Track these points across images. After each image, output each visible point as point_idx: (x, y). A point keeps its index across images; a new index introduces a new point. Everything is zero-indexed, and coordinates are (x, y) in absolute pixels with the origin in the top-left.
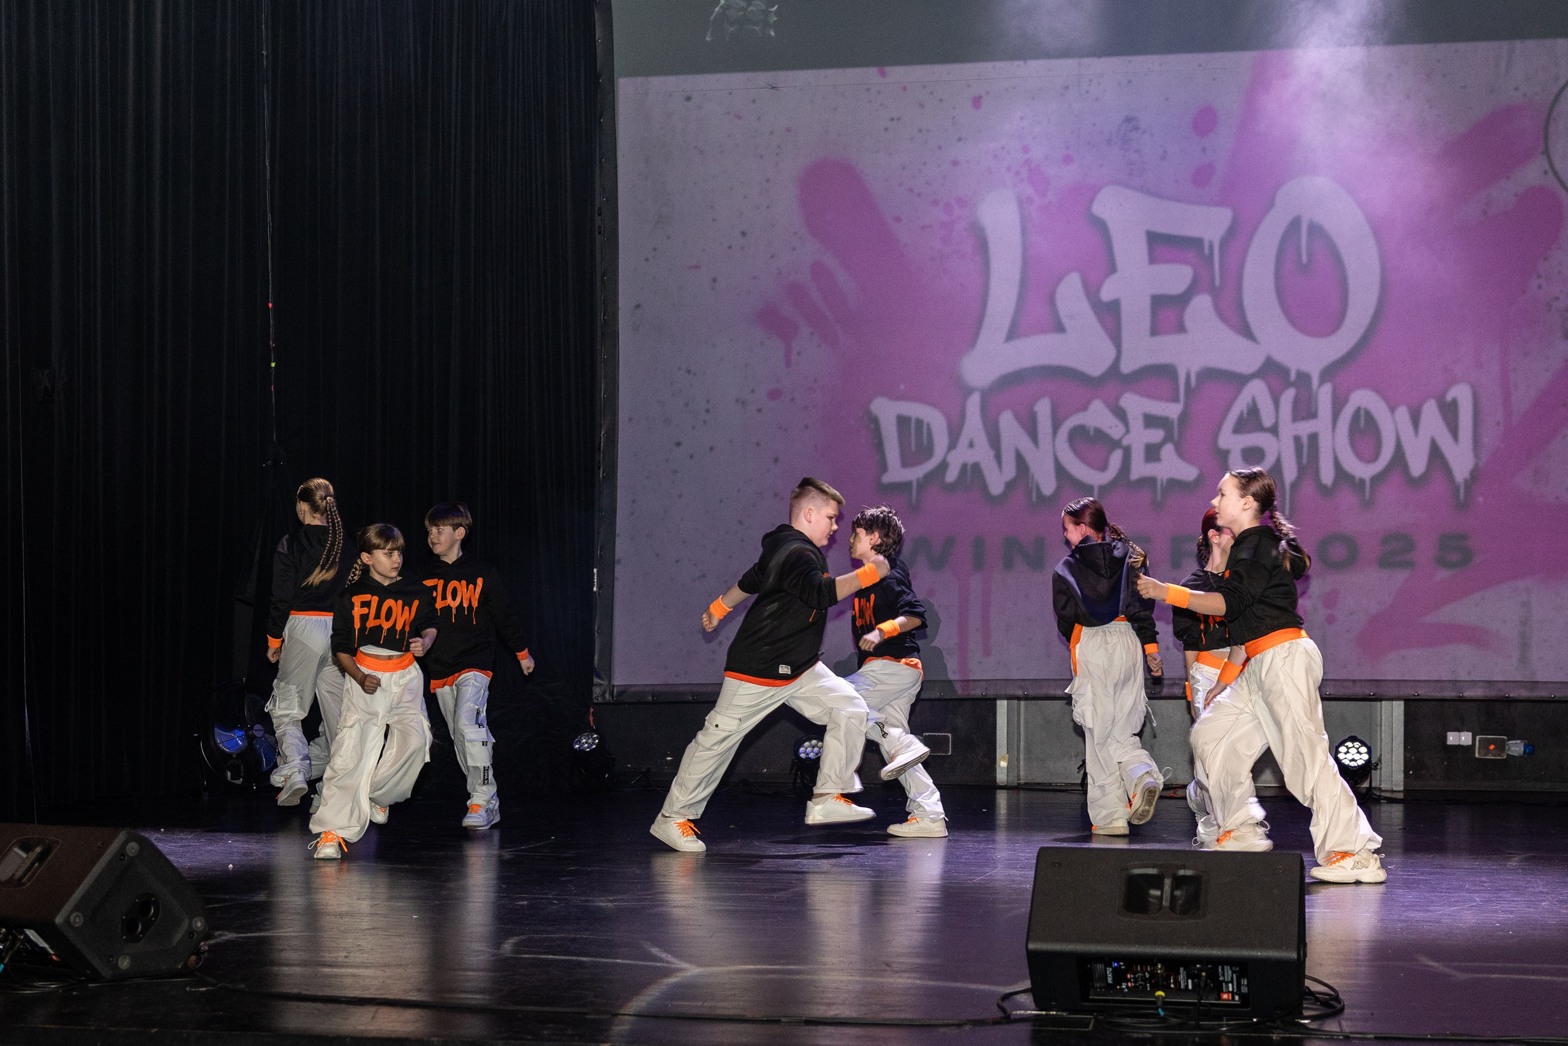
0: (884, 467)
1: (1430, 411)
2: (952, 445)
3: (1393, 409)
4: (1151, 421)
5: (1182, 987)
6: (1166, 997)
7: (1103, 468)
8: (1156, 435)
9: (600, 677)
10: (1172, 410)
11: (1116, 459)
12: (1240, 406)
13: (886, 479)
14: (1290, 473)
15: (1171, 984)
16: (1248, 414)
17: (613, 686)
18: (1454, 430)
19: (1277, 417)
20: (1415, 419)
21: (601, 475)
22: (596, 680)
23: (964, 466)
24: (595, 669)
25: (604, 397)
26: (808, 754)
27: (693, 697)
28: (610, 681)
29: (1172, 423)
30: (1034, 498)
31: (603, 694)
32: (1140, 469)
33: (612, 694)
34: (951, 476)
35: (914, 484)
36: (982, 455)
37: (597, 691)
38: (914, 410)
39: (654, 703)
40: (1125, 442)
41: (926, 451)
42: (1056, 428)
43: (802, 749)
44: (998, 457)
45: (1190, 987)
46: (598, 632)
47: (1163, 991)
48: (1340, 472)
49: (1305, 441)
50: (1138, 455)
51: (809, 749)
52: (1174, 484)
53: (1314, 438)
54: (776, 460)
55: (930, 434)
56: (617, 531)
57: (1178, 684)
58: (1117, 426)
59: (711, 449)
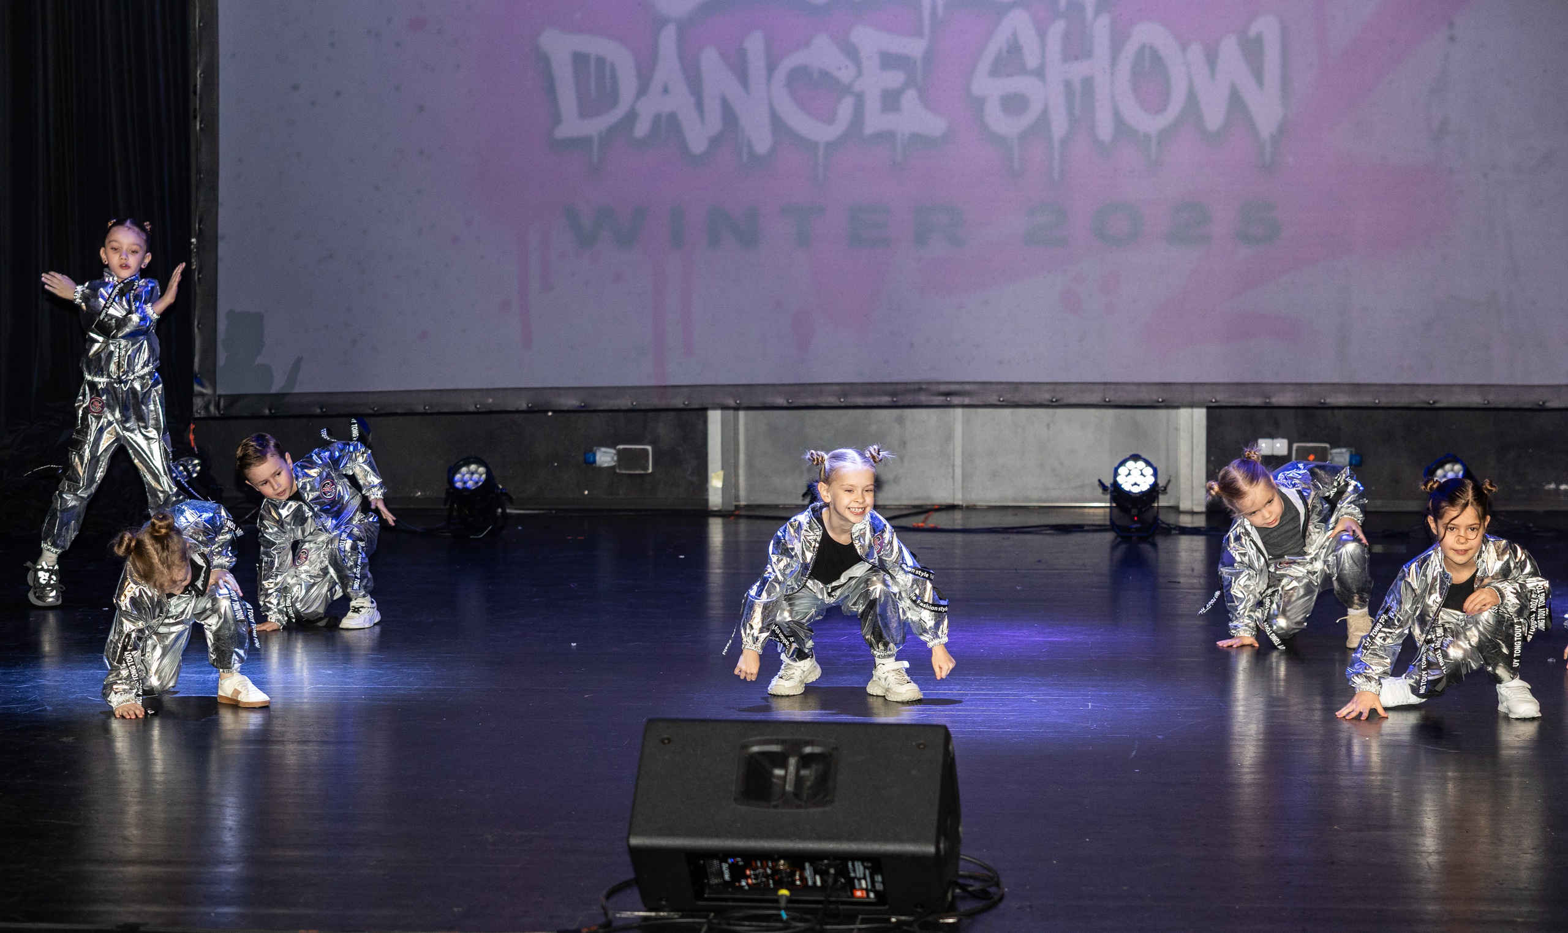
0: (556, 118)
1: (1229, 48)
2: (642, 90)
3: (1184, 47)
4: (889, 61)
5: (810, 883)
6: (791, 895)
7: (830, 120)
8: (894, 79)
9: (202, 385)
10: (915, 47)
11: (845, 109)
12: (998, 42)
13: (561, 132)
14: (1059, 127)
15: (795, 881)
16: (1008, 52)
17: (220, 396)
18: (1258, 75)
19: (1043, 56)
20: (1212, 59)
21: (198, 128)
22: (197, 388)
23: (657, 117)
24: (196, 375)
25: (199, 26)
26: (465, 483)
27: (322, 409)
28: (215, 390)
29: (915, 62)
30: (745, 156)
31: (206, 407)
32: (875, 121)
33: (217, 406)
34: (641, 129)
35: (596, 140)
36: (680, 101)
37: (198, 402)
38: (596, 46)
39: (272, 417)
40: (857, 87)
41: (608, 96)
42: (771, 68)
43: (458, 477)
44: (700, 106)
45: (819, 883)
46: (199, 328)
47: (787, 889)
48: (1121, 126)
49: (1077, 85)
50: (872, 103)
51: (467, 476)
52: (917, 139)
53: (1088, 83)
54: (421, 109)
55: (614, 76)
56: (220, 200)
57: (925, 390)
58: (847, 67)
59: (338, 94)
